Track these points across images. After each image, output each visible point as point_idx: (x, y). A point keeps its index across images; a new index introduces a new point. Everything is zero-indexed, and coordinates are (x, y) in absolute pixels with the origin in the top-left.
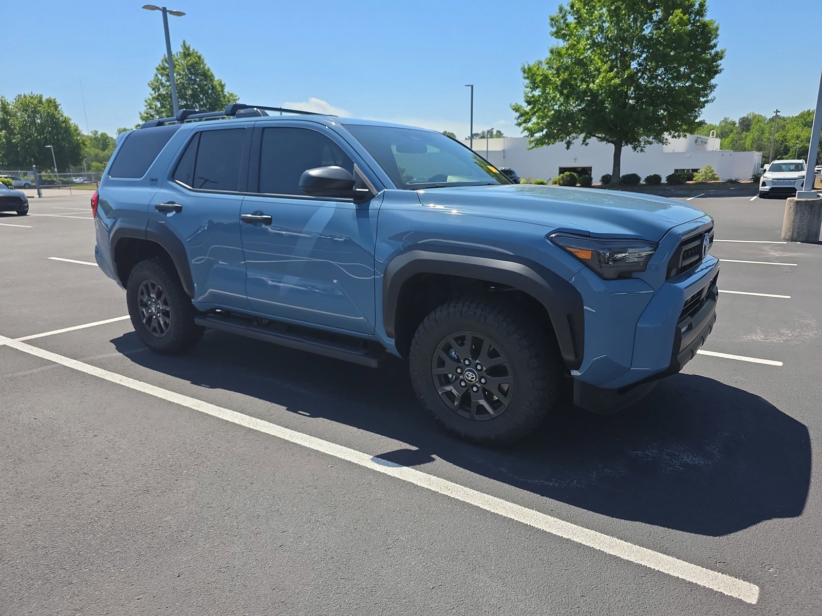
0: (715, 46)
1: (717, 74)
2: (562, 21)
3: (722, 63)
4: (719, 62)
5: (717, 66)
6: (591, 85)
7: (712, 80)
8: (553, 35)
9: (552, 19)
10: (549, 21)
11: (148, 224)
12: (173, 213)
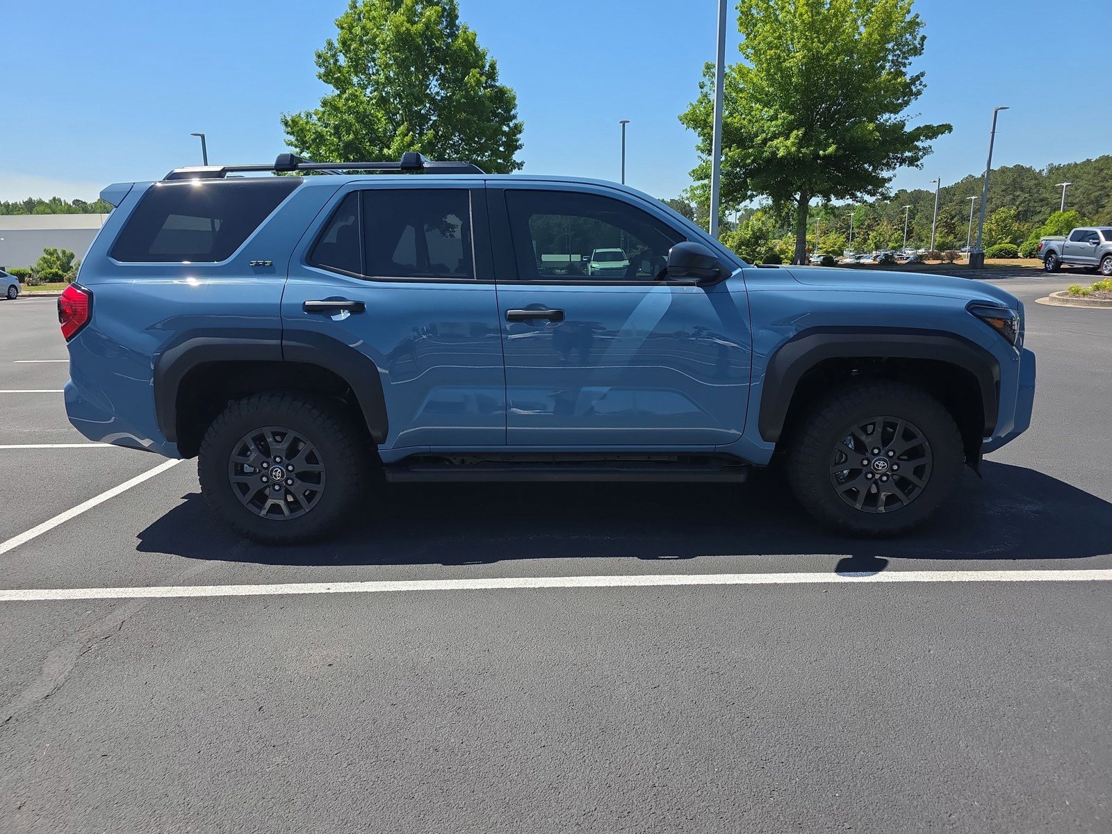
0: (514, 117)
1: (518, 150)
2: (332, 61)
3: (522, 138)
4: (518, 136)
5: (517, 141)
6: (385, 151)
7: (513, 156)
8: (320, 77)
9: (319, 56)
10: (315, 58)
11: (282, 334)
12: (344, 315)
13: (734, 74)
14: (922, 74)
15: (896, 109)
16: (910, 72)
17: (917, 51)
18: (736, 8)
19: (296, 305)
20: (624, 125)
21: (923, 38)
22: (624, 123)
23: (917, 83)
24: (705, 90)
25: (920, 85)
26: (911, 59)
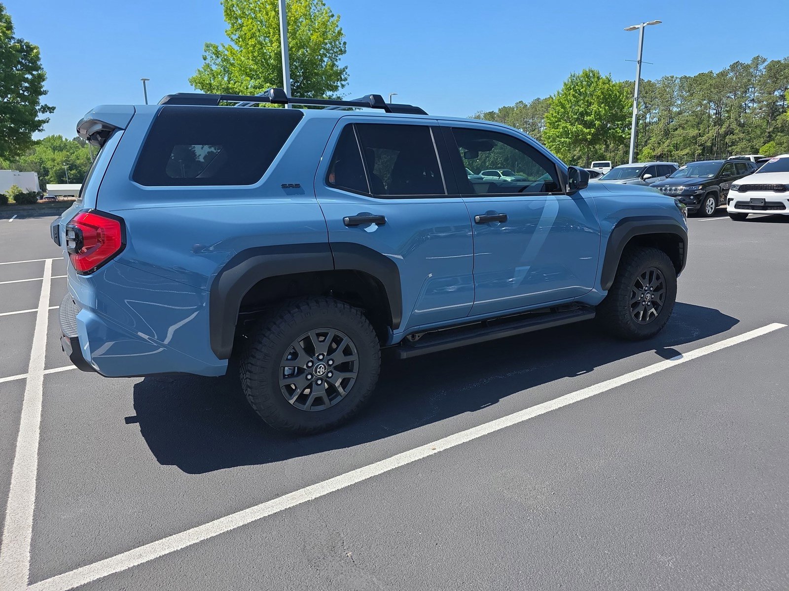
0: (38, 68)
3: (45, 85)
4: (42, 83)
5: (41, 87)
11: (329, 247)
12: (373, 228)
13: (226, 53)
14: (346, 67)
15: (335, 88)
16: (340, 65)
17: (343, 52)
18: (221, 4)
19: (337, 221)
20: (144, 82)
21: (345, 43)
22: (144, 80)
23: (344, 73)
24: (208, 61)
25: (346, 74)
26: (340, 57)
